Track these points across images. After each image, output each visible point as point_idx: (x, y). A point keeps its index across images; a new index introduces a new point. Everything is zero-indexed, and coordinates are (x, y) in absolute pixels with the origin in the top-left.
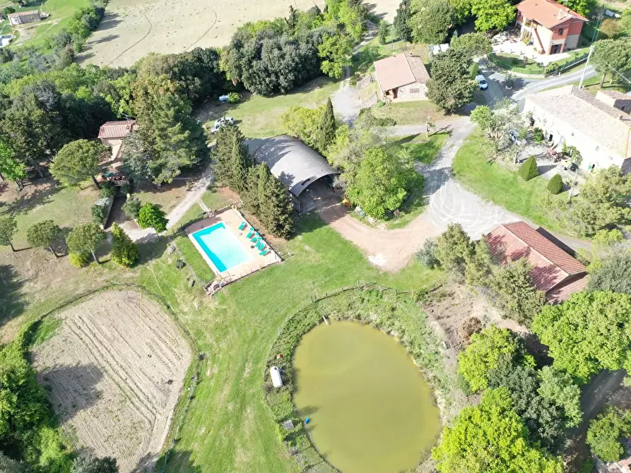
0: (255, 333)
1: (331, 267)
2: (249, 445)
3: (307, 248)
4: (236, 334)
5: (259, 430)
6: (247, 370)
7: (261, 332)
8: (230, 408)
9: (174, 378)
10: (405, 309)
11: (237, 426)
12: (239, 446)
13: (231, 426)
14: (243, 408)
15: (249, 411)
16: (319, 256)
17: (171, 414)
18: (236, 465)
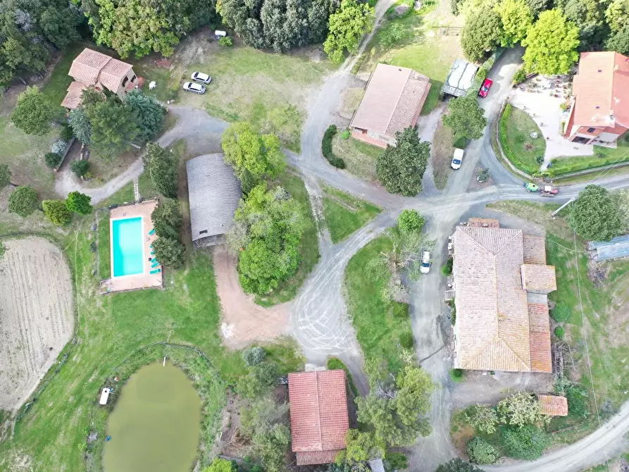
0: (112, 348)
1: (192, 317)
2: (68, 434)
3: (185, 287)
4: (101, 340)
5: (78, 428)
6: (93, 377)
7: (117, 349)
8: (70, 400)
9: (55, 348)
10: (217, 388)
11: (68, 417)
12: (63, 432)
13: (66, 413)
14: (76, 405)
15: (79, 410)
16: (189, 300)
17: (42, 376)
18: (56, 443)
